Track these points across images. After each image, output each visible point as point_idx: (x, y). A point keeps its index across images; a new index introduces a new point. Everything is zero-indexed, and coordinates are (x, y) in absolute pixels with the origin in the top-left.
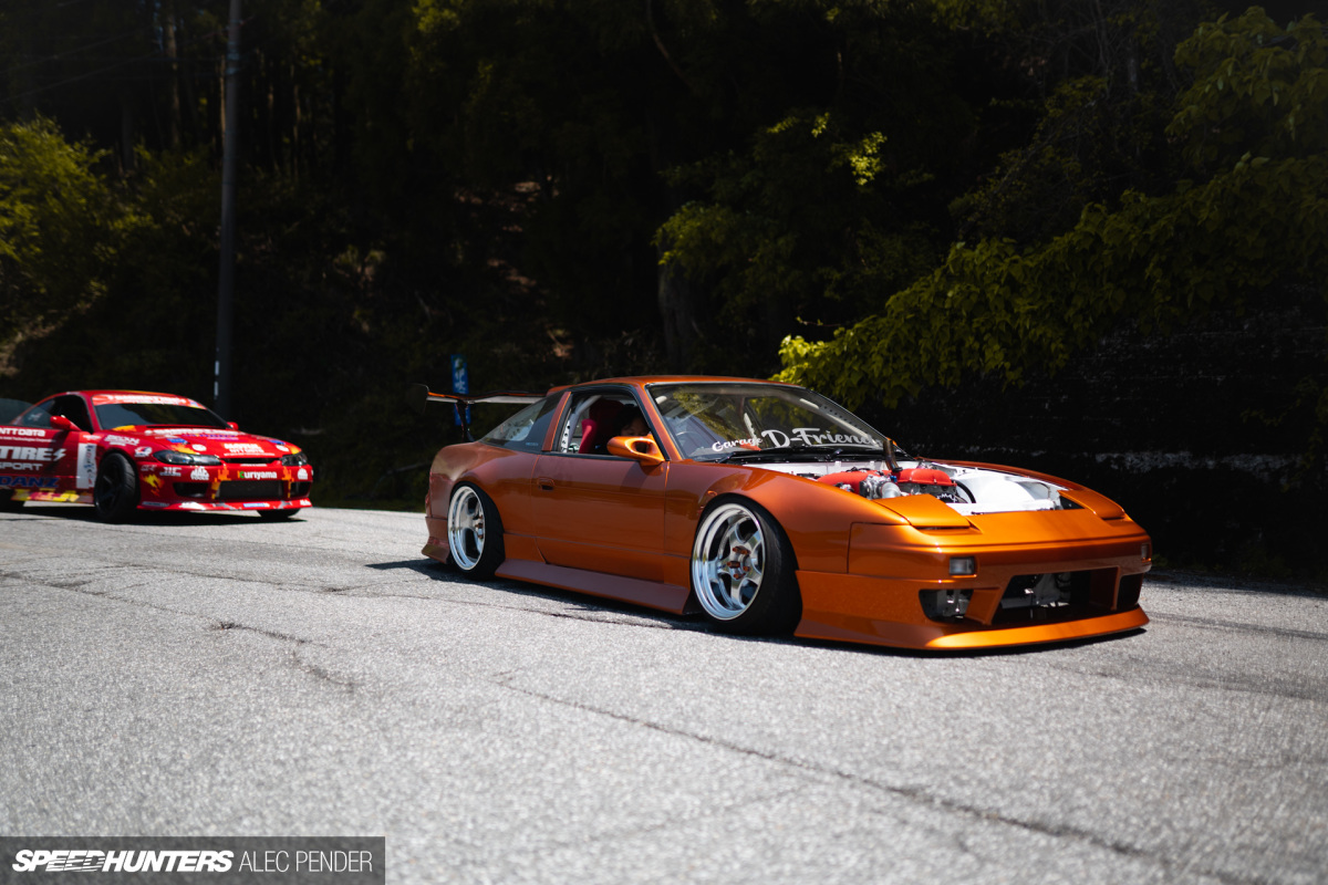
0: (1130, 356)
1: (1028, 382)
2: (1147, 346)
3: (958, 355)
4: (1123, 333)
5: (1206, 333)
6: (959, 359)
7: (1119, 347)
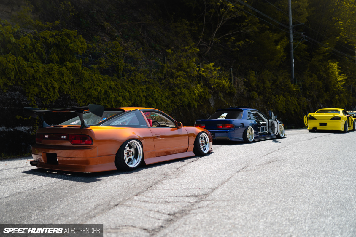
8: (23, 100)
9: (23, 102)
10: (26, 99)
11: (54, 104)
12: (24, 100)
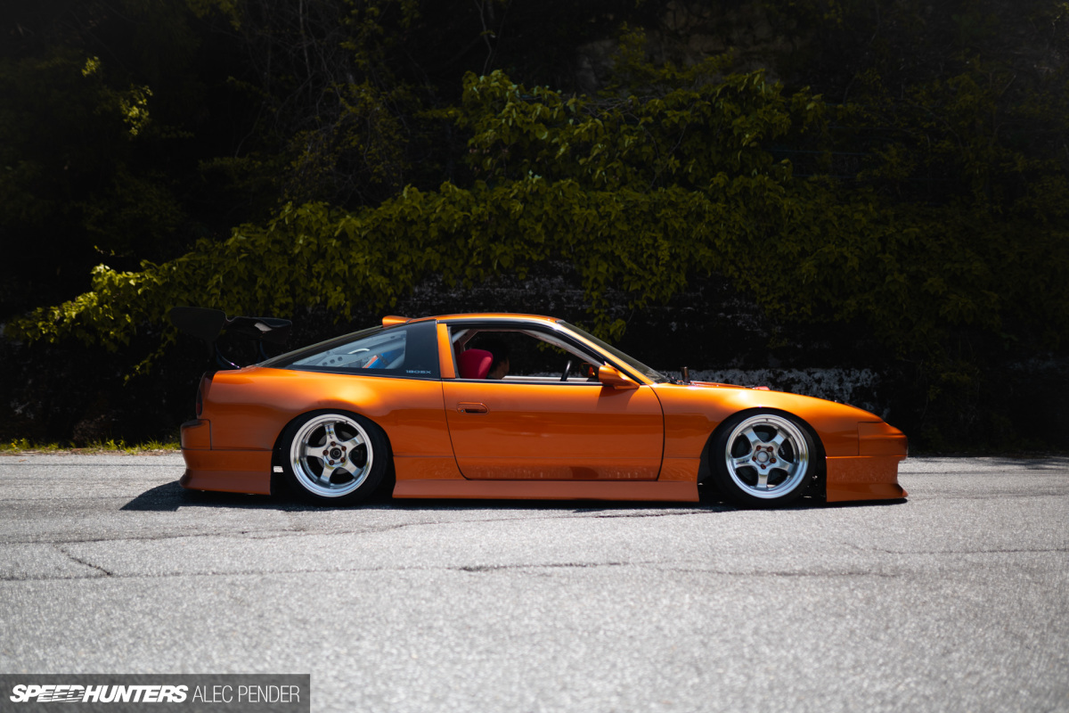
0: (441, 302)
1: (355, 317)
2: (454, 295)
3: (292, 293)
4: (431, 284)
5: (498, 289)
6: (294, 296)
7: (430, 294)
8: (569, 299)
9: (569, 304)
10: (580, 295)
11: (669, 309)
12: (575, 298)
